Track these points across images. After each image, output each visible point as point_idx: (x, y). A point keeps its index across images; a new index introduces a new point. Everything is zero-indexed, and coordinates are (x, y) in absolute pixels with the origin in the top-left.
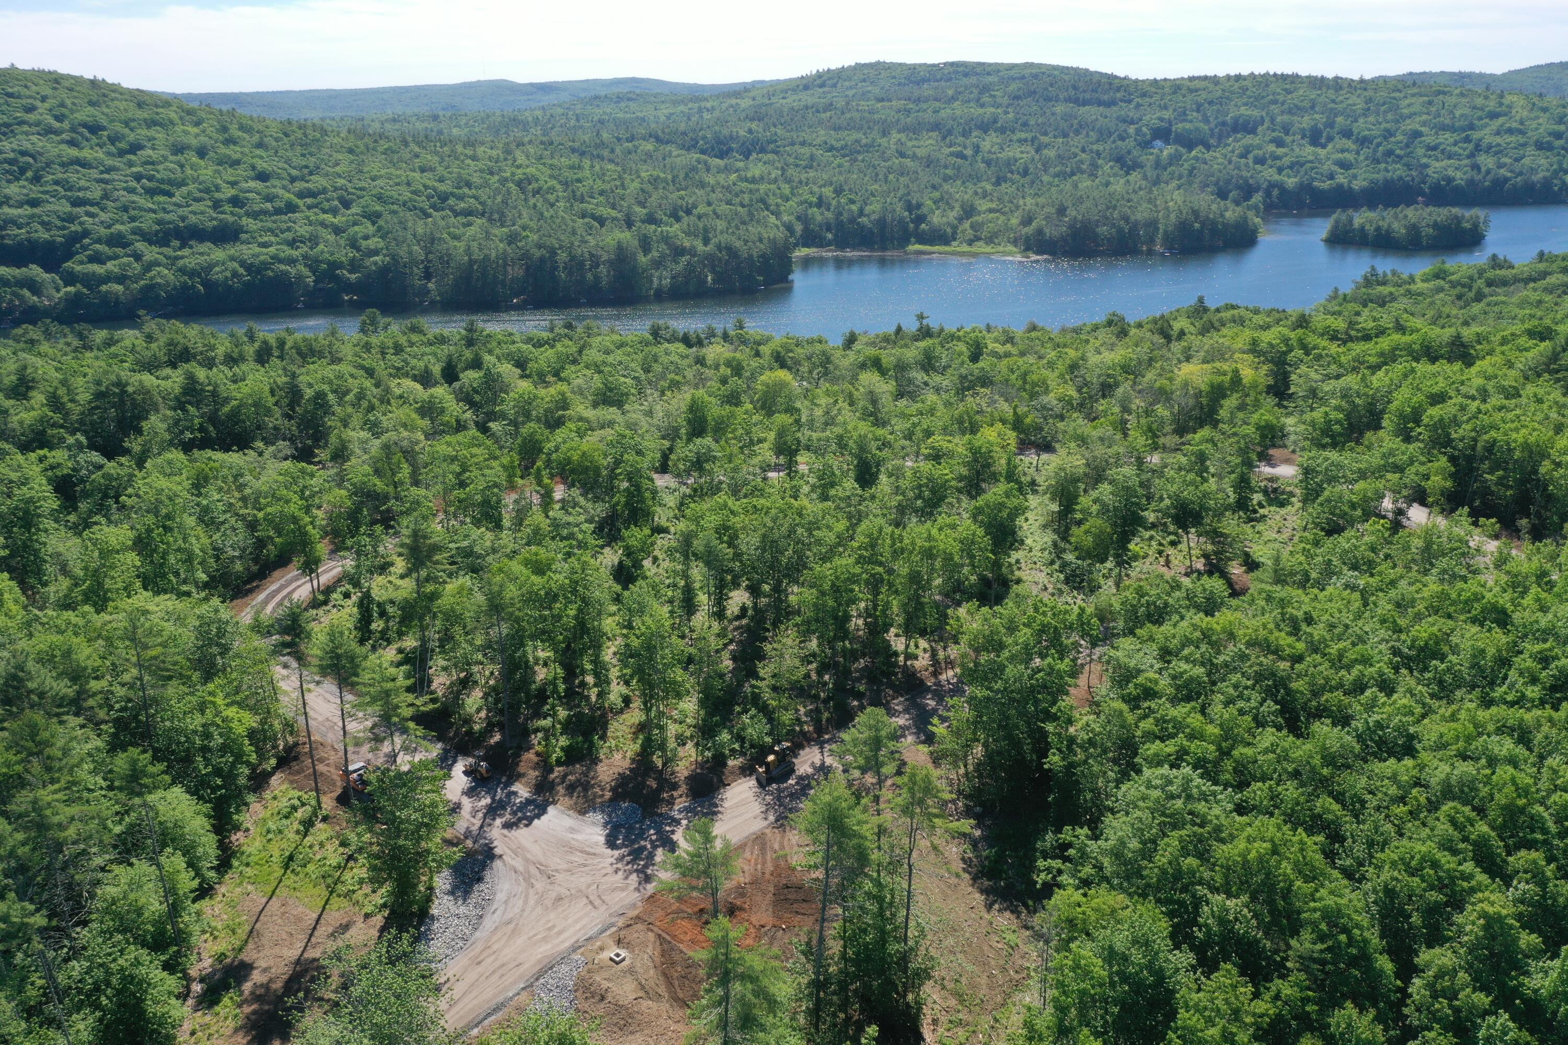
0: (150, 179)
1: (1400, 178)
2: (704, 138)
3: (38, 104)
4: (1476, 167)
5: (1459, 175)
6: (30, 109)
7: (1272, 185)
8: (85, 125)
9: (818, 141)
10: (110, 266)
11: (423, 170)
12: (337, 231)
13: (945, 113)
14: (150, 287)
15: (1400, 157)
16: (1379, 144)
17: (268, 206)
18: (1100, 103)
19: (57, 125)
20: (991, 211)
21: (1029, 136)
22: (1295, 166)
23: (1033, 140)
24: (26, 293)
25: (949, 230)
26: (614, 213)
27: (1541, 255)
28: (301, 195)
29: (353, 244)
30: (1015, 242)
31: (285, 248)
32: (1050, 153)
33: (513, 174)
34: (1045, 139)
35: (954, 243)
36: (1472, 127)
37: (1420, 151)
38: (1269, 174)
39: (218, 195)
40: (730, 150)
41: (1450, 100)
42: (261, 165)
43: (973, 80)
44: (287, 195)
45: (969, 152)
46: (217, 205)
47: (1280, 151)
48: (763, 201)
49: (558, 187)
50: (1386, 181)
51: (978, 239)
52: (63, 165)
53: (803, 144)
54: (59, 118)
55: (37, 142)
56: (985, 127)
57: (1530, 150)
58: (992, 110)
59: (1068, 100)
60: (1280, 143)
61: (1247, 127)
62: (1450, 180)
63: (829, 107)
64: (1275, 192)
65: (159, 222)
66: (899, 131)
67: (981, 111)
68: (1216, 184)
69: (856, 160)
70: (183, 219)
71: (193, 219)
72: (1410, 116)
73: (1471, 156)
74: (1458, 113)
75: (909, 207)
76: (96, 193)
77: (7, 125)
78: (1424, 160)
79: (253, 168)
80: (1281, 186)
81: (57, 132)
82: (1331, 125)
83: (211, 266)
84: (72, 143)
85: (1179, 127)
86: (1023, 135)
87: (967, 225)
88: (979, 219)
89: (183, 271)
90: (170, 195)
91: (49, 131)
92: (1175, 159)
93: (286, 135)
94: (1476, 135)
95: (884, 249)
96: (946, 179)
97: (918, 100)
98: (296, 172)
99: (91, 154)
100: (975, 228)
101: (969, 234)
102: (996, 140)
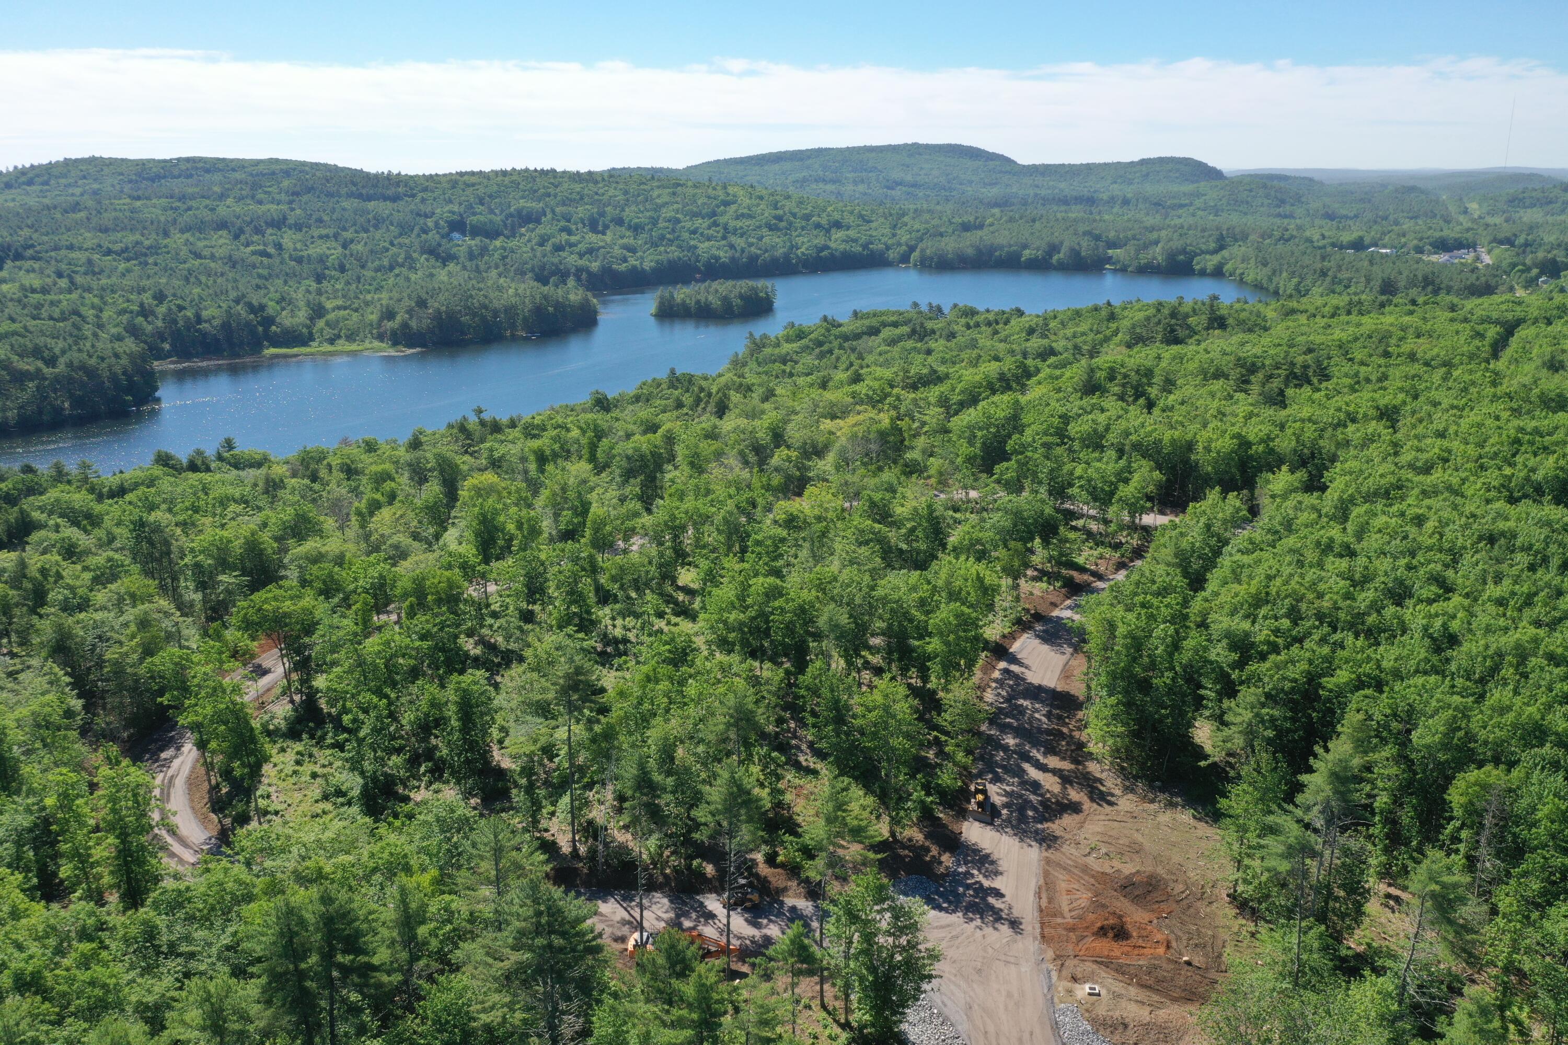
4: (732, 246)
5: (722, 254)
7: (579, 270)
13: (222, 211)
15: (672, 241)
16: (650, 230)
18: (385, 198)
20: (339, 308)
21: (330, 231)
22: (590, 251)
23: (336, 236)
25: (305, 330)
27: (855, 314)
30: (381, 337)
32: (358, 247)
34: (348, 235)
35: (315, 344)
36: (714, 214)
37: (686, 235)
38: (572, 260)
41: (689, 191)
43: (217, 177)
45: (271, 250)
47: (573, 239)
48: (76, 313)
50: (669, 261)
51: (339, 337)
53: (71, 247)
56: (279, 223)
57: (765, 231)
58: (273, 207)
59: (350, 195)
60: (570, 233)
61: (529, 219)
62: (717, 258)
63: (76, 207)
64: (584, 276)
66: (182, 231)
67: (264, 208)
68: (532, 270)
69: (146, 264)
72: (664, 205)
73: (724, 238)
74: (699, 202)
75: (252, 309)
78: (691, 243)
80: (587, 270)
82: (602, 214)
85: (472, 219)
86: (324, 232)
87: (321, 323)
88: (331, 316)
92: (484, 250)
94: (722, 220)
95: (238, 355)
97: (183, 198)
100: (333, 326)
101: (326, 333)
102: (295, 237)
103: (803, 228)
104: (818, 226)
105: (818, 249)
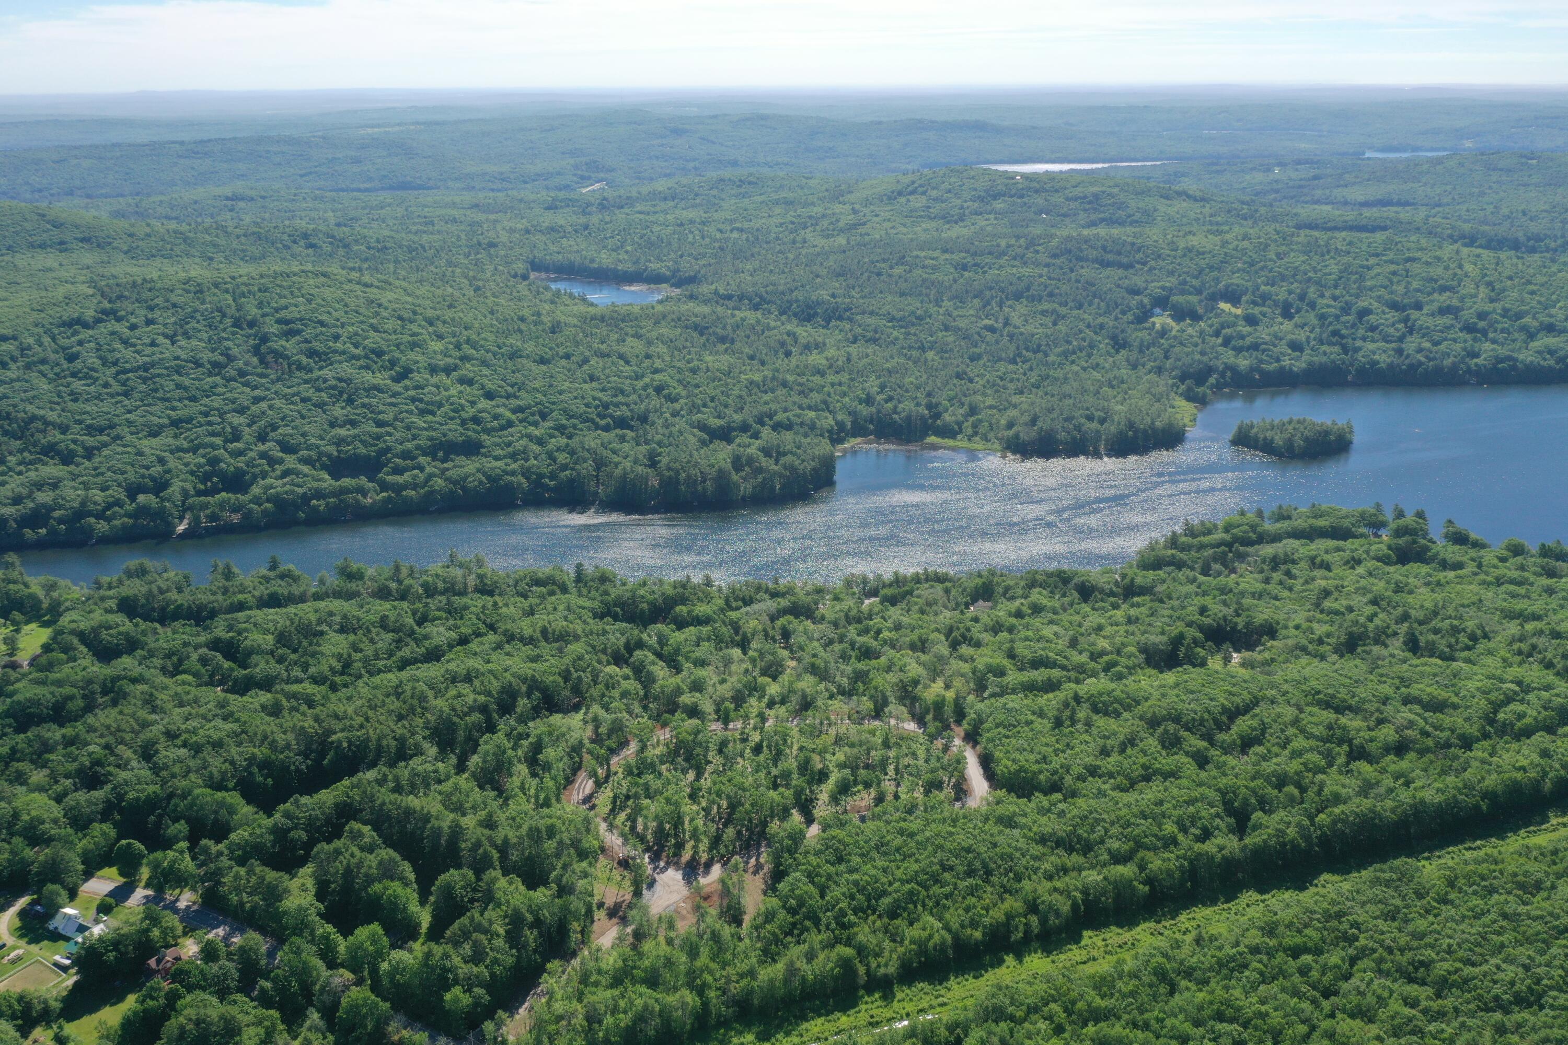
0: (421, 400)
1: (1333, 362)
2: (797, 301)
3: (340, 331)
4: (1400, 352)
5: (1383, 359)
6: (336, 337)
7: (1228, 367)
8: (373, 351)
9: (883, 311)
10: (407, 476)
11: (592, 378)
12: (540, 442)
13: (992, 273)
14: (432, 492)
15: (1343, 337)
16: (1330, 324)
17: (495, 423)
18: (1120, 265)
19: (356, 352)
21: (1051, 306)
22: (1255, 347)
23: (1053, 311)
24: (360, 497)
25: (957, 426)
26: (718, 422)
28: (515, 411)
29: (551, 457)
30: (1000, 442)
31: (509, 461)
32: (1063, 327)
33: (653, 380)
34: (1063, 310)
35: (959, 437)
36: (1415, 305)
38: (1228, 357)
39: (464, 415)
40: (816, 314)
41: (1416, 268)
42: (490, 386)
44: (508, 414)
45: (999, 325)
49: (684, 393)
50: (1321, 365)
52: (367, 390)
53: (872, 313)
54: (356, 346)
55: (346, 369)
57: (1453, 333)
58: (1030, 271)
59: (1095, 261)
60: (1251, 320)
62: (1374, 363)
64: (1229, 374)
65: (431, 439)
66: (950, 300)
70: (445, 435)
71: (450, 436)
72: (1371, 289)
73: (1401, 339)
74: (1415, 285)
75: (930, 406)
76: (388, 416)
77: (326, 354)
78: (1359, 343)
79: (483, 387)
80: (1232, 369)
81: (358, 358)
82: (1302, 298)
83: (468, 475)
84: (367, 368)
85: (1174, 299)
86: (1046, 306)
87: (970, 421)
88: (980, 417)
89: (449, 480)
90: (433, 413)
91: (353, 357)
93: (499, 347)
94: (1414, 314)
95: (908, 441)
96: (974, 358)
97: (975, 254)
98: (509, 389)
99: (381, 378)
100: (975, 426)
101: (970, 431)
102: (1024, 310)
103: (1503, 331)
105: (1499, 360)
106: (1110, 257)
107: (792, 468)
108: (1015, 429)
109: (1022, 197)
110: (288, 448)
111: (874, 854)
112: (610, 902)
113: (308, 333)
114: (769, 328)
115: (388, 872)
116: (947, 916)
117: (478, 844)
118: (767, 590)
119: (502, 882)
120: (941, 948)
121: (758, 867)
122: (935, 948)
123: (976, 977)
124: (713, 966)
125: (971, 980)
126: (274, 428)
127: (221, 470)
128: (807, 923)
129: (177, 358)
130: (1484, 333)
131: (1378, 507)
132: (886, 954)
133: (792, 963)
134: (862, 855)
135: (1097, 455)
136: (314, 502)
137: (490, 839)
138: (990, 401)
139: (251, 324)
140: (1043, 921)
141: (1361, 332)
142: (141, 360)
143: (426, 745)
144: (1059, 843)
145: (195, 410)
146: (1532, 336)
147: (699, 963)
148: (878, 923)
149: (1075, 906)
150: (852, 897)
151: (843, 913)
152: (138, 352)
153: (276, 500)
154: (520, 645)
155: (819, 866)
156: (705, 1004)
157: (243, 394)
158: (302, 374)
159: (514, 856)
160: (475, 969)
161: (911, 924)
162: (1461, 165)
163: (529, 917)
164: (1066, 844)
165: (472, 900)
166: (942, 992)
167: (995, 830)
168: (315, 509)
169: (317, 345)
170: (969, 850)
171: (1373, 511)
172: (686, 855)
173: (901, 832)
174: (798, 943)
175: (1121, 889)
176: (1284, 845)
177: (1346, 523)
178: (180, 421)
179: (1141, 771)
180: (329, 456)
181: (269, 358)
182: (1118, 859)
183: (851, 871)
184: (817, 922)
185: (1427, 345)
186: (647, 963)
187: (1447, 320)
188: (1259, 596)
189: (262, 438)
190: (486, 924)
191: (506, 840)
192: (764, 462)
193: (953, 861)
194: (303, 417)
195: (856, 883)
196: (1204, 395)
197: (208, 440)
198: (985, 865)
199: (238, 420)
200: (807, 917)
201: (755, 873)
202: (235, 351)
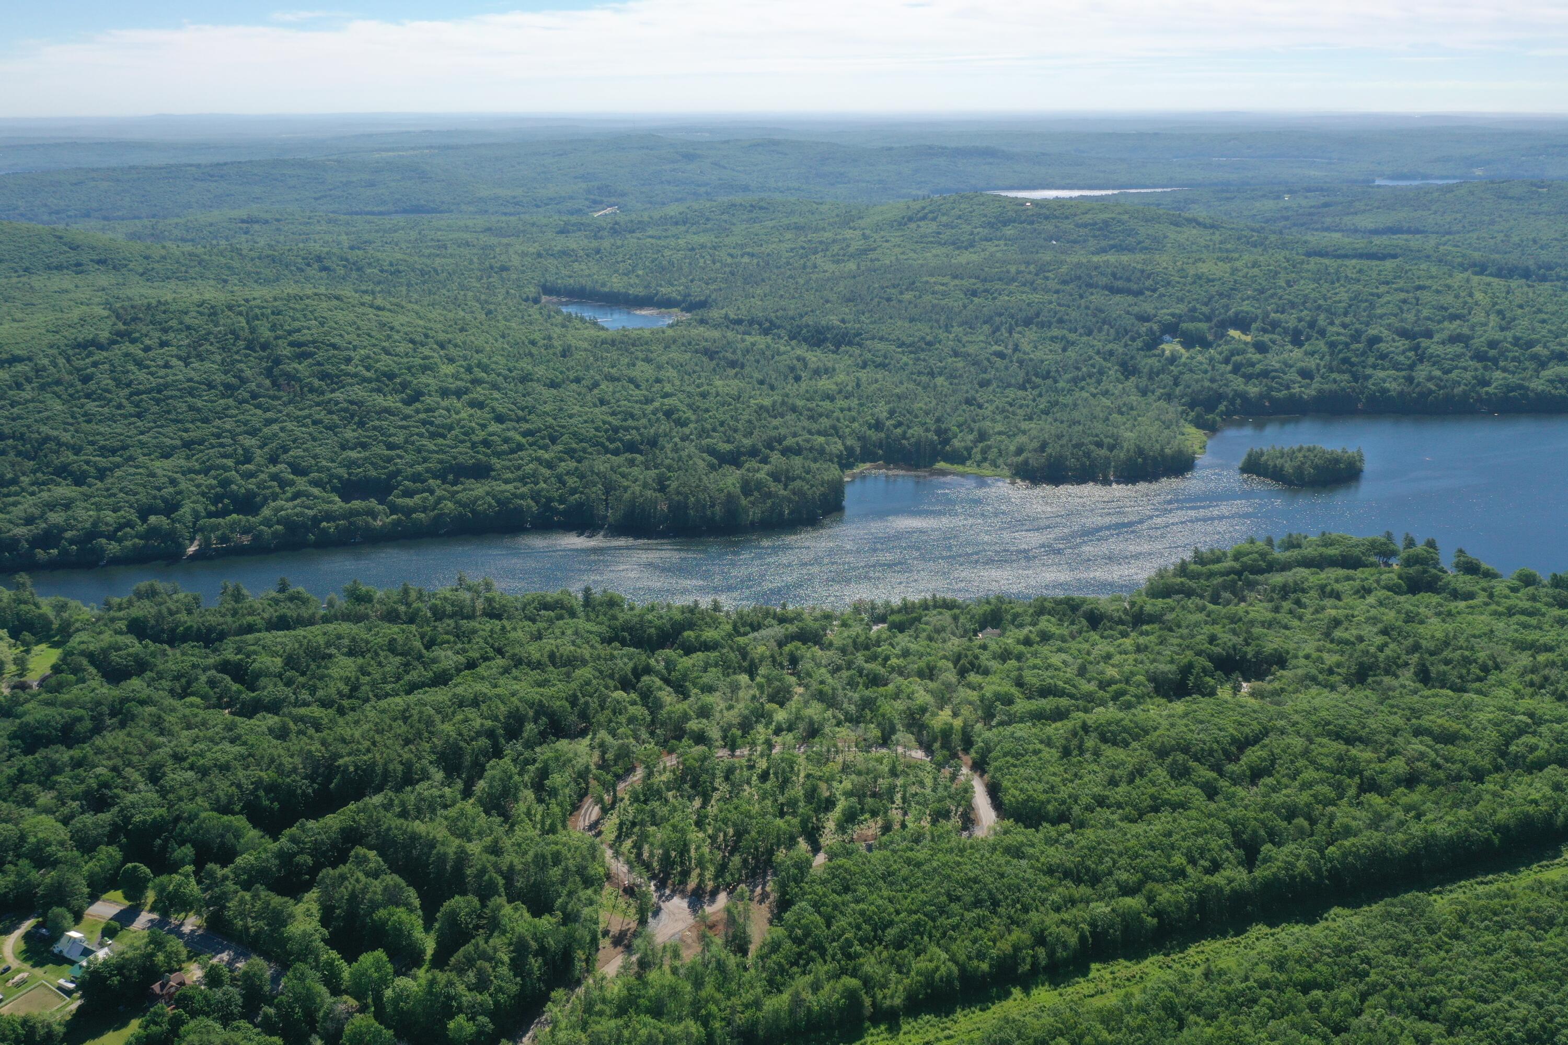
0: (431, 423)
1: (1343, 389)
2: (807, 326)
3: (352, 354)
4: (1410, 380)
5: (1393, 387)
6: (348, 360)
7: (1237, 394)
8: (385, 374)
9: (893, 337)
10: (417, 499)
11: (602, 402)
12: (550, 465)
13: (1002, 299)
14: (441, 515)
15: (1353, 365)
16: (1340, 351)
17: (505, 447)
18: (1129, 292)
19: (368, 374)
21: (1060, 333)
22: (1265, 374)
23: (1063, 338)
24: (370, 519)
25: (967, 452)
26: (728, 447)
28: (525, 434)
29: (561, 480)
30: (1009, 468)
31: (519, 484)
32: (1072, 353)
33: (662, 404)
34: (1072, 337)
35: (968, 463)
36: (1426, 333)
38: (1238, 383)
39: (475, 438)
41: (1425, 296)
42: (500, 409)
44: (519, 438)
45: (1009, 351)
46: (474, 446)
49: (693, 418)
50: (1331, 392)
51: (985, 459)
52: (377, 413)
54: (368, 369)
55: (358, 392)
58: (1039, 297)
59: (1106, 287)
60: (1261, 348)
61: (1243, 323)
62: (1384, 391)
64: (1238, 401)
65: (441, 462)
66: (960, 325)
67: (1032, 298)
70: (455, 458)
71: (461, 459)
72: (1381, 317)
73: (1411, 367)
74: (1425, 313)
75: (939, 432)
76: (399, 439)
77: (338, 377)
78: (1369, 371)
79: (493, 410)
80: (1243, 396)
81: (369, 381)
82: (1312, 324)
83: (477, 498)
84: (379, 390)
85: (1184, 326)
86: (1055, 332)
87: (979, 447)
88: (989, 442)
89: (458, 503)
90: (443, 436)
91: (365, 380)
93: (510, 370)
94: (1425, 342)
95: (917, 467)
96: (984, 384)
97: (985, 280)
98: (520, 413)
99: (392, 401)
100: (984, 452)
101: (979, 457)
102: (1034, 336)
103: (1514, 359)
104: (1535, 357)
105: (1510, 388)
106: (1119, 284)
107: (799, 493)
108: (1024, 455)
109: (1032, 223)
110: (298, 470)
111: (881, 883)
112: (615, 929)
113: (320, 355)
114: (779, 353)
115: (393, 898)
116: (954, 947)
117: (483, 871)
118: (775, 616)
119: (507, 909)
120: (949, 980)
121: (764, 896)
122: (941, 979)
123: (982, 1010)
124: (718, 996)
125: (978, 1012)
126: (286, 450)
127: (232, 491)
128: (813, 953)
129: (190, 380)
130: (1495, 361)
131: (1389, 536)
132: (892, 986)
133: (797, 994)
134: (869, 885)
135: (1106, 482)
136: (324, 524)
137: (495, 865)
138: (999, 427)
139: (264, 347)
140: (1051, 954)
141: (1371, 360)
142: (154, 382)
143: (432, 770)
144: (1067, 874)
145: (207, 432)
146: (1543, 365)
147: (703, 994)
148: (885, 954)
149: (1082, 938)
150: (859, 928)
151: (849, 943)
152: (152, 374)
153: (287, 522)
154: (528, 670)
155: (825, 895)
156: (710, 1035)
157: (255, 416)
158: (313, 397)
159: (519, 883)
160: (479, 998)
161: (918, 954)
162: (1471, 193)
163: (534, 945)
164: (1074, 875)
165: (477, 927)
166: (949, 1024)
167: (1002, 861)
168: (325, 531)
169: (328, 368)
170: (976, 880)
171: (1383, 540)
172: (692, 883)
173: (909, 862)
174: (804, 973)
175: (1130, 921)
176: (1293, 878)
177: (1356, 552)
178: (193, 442)
179: (1149, 802)
180: (340, 478)
181: (281, 381)
182: (1127, 890)
183: (857, 901)
184: (823, 952)
185: (1438, 373)
186: (651, 992)
187: (1458, 348)
188: (1269, 625)
189: (274, 460)
190: (491, 952)
191: (511, 867)
192: (774, 487)
193: (960, 891)
194: (314, 439)
195: (862, 913)
196: (1214, 422)
197: (219, 461)
198: (991, 896)
199: (249, 442)
200: (813, 947)
201: (761, 902)
202: (248, 373)
